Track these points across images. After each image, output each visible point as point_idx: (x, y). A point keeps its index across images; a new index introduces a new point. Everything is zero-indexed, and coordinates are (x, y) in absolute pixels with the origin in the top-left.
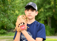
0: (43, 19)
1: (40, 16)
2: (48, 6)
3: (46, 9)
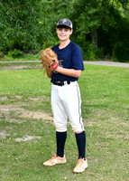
0: (85, 32)
1: (79, 27)
2: (92, 11)
3: (90, 15)
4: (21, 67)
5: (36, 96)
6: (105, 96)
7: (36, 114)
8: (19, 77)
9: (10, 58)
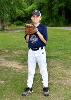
4: (19, 31)
5: (17, 50)
6: (60, 50)
7: (10, 63)
8: (14, 37)
9: (15, 26)
